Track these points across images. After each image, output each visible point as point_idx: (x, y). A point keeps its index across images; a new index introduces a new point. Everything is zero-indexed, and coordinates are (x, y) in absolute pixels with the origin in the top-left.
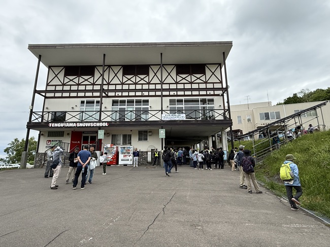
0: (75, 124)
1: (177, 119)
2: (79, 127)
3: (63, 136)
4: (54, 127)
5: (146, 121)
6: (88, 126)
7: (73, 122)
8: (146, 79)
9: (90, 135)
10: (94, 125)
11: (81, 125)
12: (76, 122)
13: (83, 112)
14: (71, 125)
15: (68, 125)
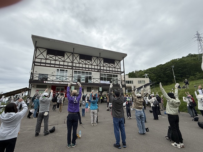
1: (107, 83)
2: (61, 84)
5: (94, 83)
7: (58, 81)
8: (91, 63)
9: (60, 88)
13: (63, 76)
14: (57, 83)
15: (55, 82)
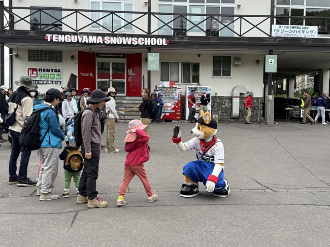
0: (100, 38)
1: (302, 35)
2: (110, 44)
3: (61, 61)
4: (57, 43)
5: (241, 38)
6: (127, 45)
7: (97, 35)
9: (111, 61)
10: (140, 42)
11: (113, 40)
12: (103, 35)
13: (112, 13)
14: (93, 39)
15: (85, 39)
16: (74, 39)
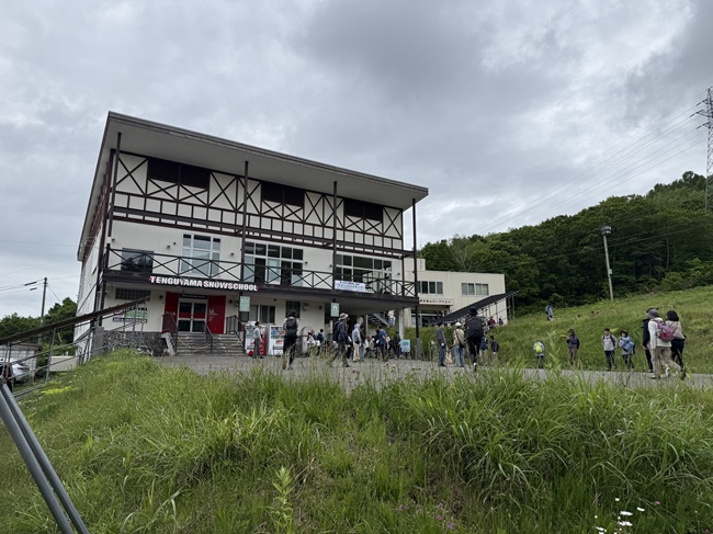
0: (200, 282)
1: (355, 290)
2: (208, 288)
4: (160, 284)
6: (223, 289)
8: (300, 214)
9: (193, 301)
10: (235, 286)
11: (212, 284)
12: (203, 280)
13: (211, 261)
14: (193, 283)
15: (186, 282)
16: (176, 282)
